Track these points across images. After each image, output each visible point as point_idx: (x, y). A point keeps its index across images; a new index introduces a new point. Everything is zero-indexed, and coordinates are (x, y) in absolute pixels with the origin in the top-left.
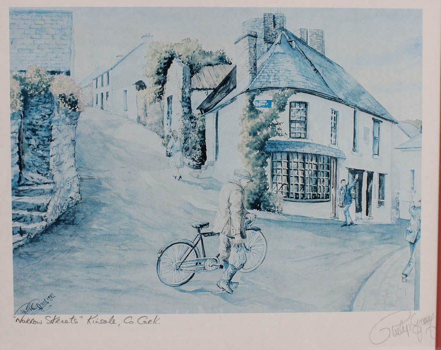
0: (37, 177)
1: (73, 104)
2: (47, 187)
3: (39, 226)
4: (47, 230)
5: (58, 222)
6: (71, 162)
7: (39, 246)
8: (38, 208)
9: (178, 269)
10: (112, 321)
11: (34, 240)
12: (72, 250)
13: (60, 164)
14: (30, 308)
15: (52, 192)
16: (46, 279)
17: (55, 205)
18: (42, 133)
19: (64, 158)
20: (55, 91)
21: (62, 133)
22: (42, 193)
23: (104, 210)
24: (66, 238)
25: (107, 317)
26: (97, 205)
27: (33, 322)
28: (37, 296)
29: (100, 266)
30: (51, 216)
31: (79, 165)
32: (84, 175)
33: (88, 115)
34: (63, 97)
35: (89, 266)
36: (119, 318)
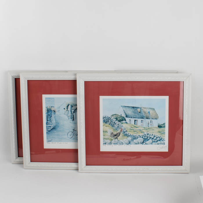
0: (50, 122)
1: (55, 111)
2: (51, 124)
3: (50, 129)
4: (51, 130)
5: (53, 129)
6: (54, 120)
7: (50, 132)
8: (50, 127)
9: (70, 136)
10: (61, 143)
11: (49, 131)
12: (55, 133)
13: (53, 120)
14: (49, 141)
15: (52, 124)
16: (52, 137)
17: (52, 126)
18: (50, 116)
19: (54, 119)
20: (52, 110)
21: (53, 116)
22: (50, 124)
23: (59, 127)
24: (54, 131)
25: (60, 143)
26: (58, 126)
27: (49, 143)
28: (50, 139)
29: (59, 135)
30: (52, 128)
31: (56, 120)
32: (56, 122)
33: (57, 113)
34: (53, 110)
35: (58, 135)
36: (62, 143)
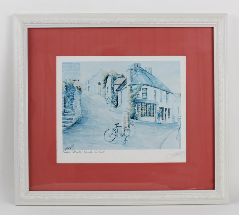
0: (70, 110)
1: (80, 89)
2: (73, 113)
3: (70, 124)
4: (72, 125)
5: (75, 123)
6: (80, 106)
7: (70, 130)
8: (70, 119)
9: (110, 137)
10: (91, 152)
11: (69, 128)
12: (79, 131)
13: (76, 106)
14: (68, 148)
15: (74, 114)
16: (72, 140)
17: (75, 118)
18: (71, 98)
19: (77, 105)
20: (75, 85)
21: (77, 97)
22: (71, 115)
23: (89, 120)
24: (79, 128)
25: (90, 151)
26: (87, 118)
27: (68, 152)
28: (69, 145)
29: (88, 136)
30: (74, 121)
31: (82, 106)
32: (83, 110)
33: (85, 92)
34: (77, 87)
35: (85, 136)
36: (93, 151)
